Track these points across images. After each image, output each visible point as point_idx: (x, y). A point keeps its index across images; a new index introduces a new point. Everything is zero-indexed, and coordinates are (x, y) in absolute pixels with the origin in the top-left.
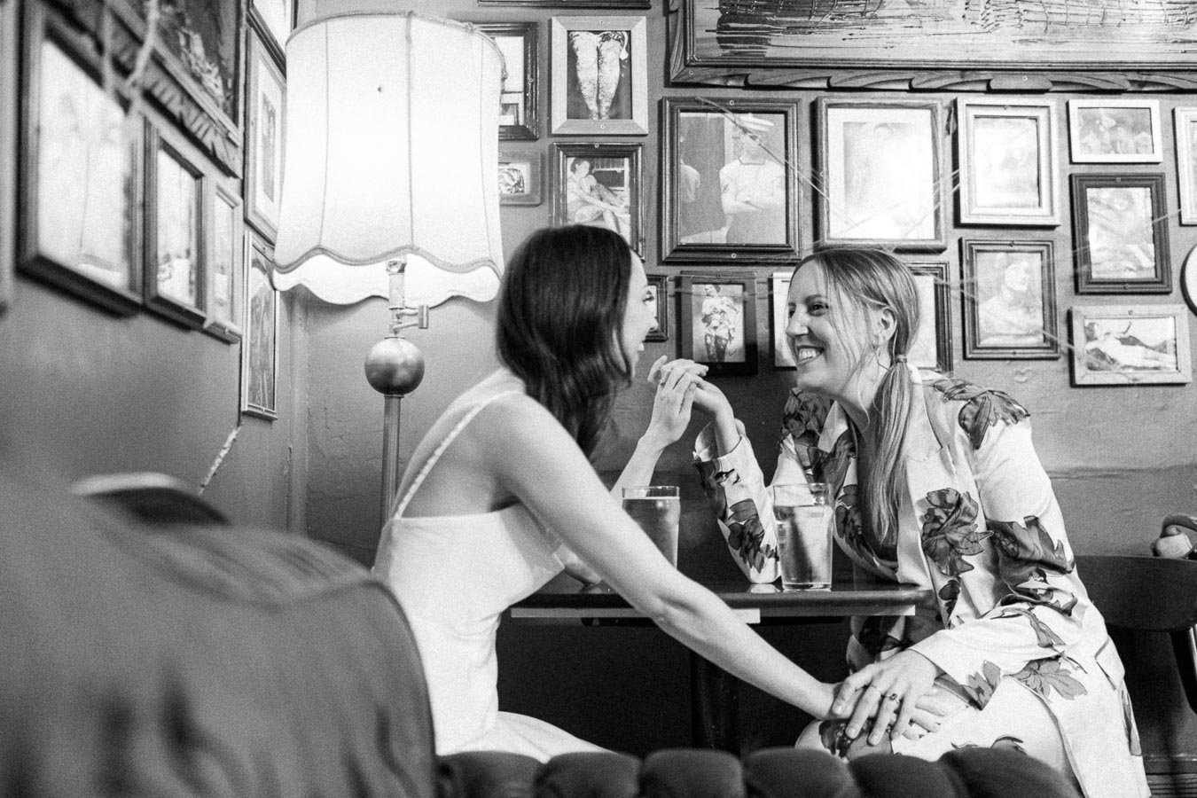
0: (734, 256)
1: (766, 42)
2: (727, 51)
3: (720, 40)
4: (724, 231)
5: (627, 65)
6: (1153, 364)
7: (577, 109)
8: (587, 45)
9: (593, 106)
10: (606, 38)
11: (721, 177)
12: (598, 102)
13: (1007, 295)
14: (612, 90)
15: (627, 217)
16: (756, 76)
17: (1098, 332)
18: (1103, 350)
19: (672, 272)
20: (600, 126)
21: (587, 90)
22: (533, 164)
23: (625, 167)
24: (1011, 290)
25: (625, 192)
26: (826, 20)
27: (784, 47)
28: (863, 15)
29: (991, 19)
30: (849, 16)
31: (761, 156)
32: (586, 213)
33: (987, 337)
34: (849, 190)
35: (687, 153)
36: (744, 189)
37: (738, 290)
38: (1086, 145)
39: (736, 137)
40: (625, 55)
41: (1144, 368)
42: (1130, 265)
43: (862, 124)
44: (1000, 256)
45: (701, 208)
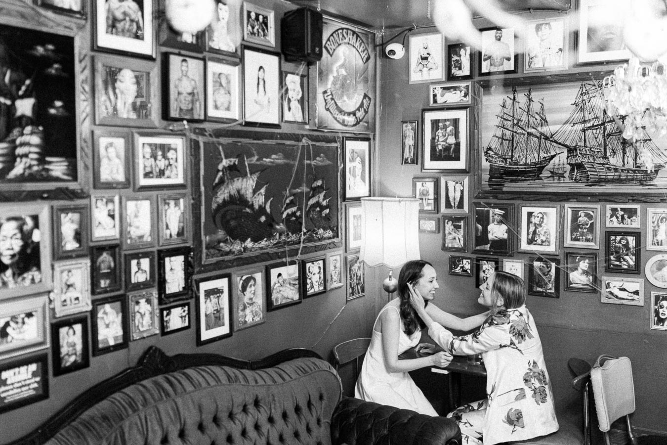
3: (489, 185)
4: (489, 245)
5: (462, 192)
6: (629, 298)
7: (448, 205)
8: (451, 185)
9: (453, 204)
10: (457, 183)
11: (488, 229)
12: (454, 203)
13: (580, 271)
14: (458, 199)
15: (462, 239)
16: (500, 196)
17: (611, 285)
18: (612, 292)
19: (474, 256)
20: (454, 211)
21: (451, 199)
22: (435, 221)
23: (462, 223)
24: (581, 269)
25: (462, 231)
26: (523, 178)
27: (509, 187)
28: (535, 176)
29: (578, 178)
30: (530, 176)
31: (500, 222)
32: (451, 237)
33: (572, 284)
34: (528, 234)
35: (478, 221)
36: (495, 232)
37: (493, 263)
38: (611, 221)
39: (493, 216)
40: (462, 189)
41: (627, 299)
42: (625, 263)
43: (533, 213)
44: (578, 258)
45: (482, 238)
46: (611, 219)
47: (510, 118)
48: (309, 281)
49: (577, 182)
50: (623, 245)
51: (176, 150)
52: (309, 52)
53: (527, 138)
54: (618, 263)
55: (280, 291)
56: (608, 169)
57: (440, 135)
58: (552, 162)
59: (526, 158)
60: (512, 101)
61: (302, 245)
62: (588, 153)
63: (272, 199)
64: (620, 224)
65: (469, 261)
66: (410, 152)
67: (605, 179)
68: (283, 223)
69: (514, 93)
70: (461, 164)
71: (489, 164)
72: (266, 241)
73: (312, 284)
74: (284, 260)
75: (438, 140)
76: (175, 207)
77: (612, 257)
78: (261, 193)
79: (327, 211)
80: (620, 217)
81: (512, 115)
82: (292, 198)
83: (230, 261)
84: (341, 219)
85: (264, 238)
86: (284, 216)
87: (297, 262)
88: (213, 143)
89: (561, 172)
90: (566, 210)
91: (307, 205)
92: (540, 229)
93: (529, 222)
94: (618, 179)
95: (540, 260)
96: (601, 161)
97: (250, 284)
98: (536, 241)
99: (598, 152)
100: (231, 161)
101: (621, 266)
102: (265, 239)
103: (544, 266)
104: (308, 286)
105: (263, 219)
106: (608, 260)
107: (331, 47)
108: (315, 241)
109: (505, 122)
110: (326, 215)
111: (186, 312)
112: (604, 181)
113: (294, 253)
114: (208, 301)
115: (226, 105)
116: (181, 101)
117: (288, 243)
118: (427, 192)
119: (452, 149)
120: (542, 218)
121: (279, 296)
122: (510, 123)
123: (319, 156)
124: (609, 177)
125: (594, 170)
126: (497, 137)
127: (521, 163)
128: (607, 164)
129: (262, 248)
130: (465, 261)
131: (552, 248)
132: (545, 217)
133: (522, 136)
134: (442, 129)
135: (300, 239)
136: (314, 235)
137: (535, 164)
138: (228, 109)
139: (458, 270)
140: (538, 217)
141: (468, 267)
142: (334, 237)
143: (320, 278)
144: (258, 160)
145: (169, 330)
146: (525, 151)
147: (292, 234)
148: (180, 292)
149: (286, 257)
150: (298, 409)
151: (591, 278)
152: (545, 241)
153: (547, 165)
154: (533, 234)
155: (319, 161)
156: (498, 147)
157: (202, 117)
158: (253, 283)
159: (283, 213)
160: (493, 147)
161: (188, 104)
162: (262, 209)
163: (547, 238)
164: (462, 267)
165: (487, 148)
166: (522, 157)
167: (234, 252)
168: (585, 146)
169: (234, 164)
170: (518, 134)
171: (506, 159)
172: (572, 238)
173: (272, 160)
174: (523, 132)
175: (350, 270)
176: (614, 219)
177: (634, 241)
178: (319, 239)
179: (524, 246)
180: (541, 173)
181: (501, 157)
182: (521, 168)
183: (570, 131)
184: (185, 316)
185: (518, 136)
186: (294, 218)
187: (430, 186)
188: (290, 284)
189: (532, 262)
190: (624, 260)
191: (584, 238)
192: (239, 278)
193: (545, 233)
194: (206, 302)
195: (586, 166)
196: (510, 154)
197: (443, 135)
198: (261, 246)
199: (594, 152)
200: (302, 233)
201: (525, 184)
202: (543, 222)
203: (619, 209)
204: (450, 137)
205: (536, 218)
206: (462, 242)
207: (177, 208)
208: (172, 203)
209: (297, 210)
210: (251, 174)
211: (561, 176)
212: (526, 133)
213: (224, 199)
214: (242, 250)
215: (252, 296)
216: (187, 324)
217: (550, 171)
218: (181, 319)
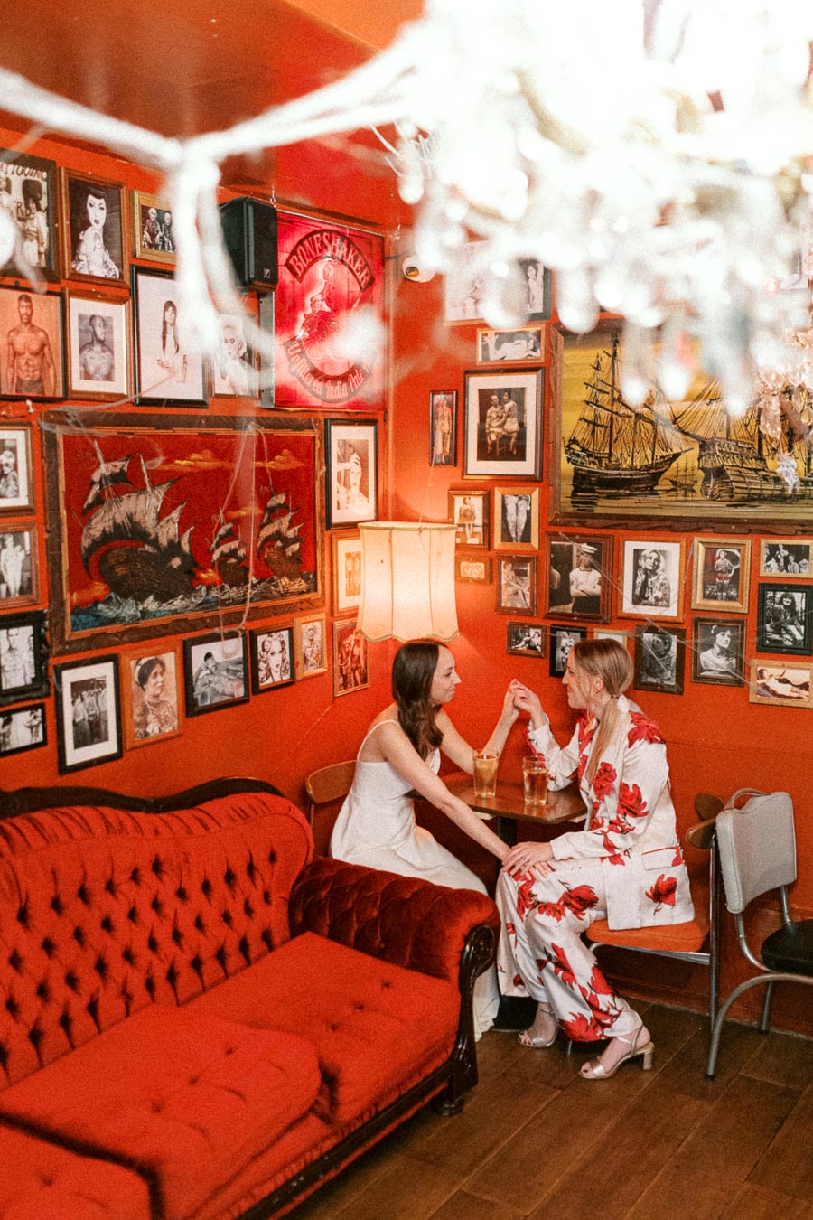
0: (576, 618)
1: (595, 504)
2: (576, 509)
3: (572, 502)
4: (571, 605)
5: (529, 513)
6: (795, 695)
8: (511, 501)
9: (514, 535)
10: (520, 499)
11: (571, 577)
12: (516, 533)
13: (717, 649)
14: (523, 527)
15: (528, 593)
16: (589, 521)
17: (766, 674)
18: (768, 684)
19: (548, 624)
21: (511, 526)
22: (485, 563)
23: (528, 568)
24: (719, 646)
25: (528, 580)
26: (627, 492)
27: (604, 506)
28: (646, 488)
29: (716, 492)
30: (638, 489)
31: (590, 567)
32: (510, 590)
33: (703, 671)
34: (634, 587)
35: (555, 564)
36: (581, 583)
37: (578, 634)
38: (768, 566)
39: (578, 556)
40: (529, 508)
41: (790, 697)
42: (789, 637)
43: (643, 550)
44: (714, 627)
45: (560, 593)
46: (768, 563)
47: (608, 389)
48: (262, 666)
49: (714, 500)
50: (785, 607)
51: (14, 450)
52: (252, 276)
53: (635, 423)
54: (777, 637)
55: (210, 682)
56: (765, 478)
57: (494, 415)
58: (674, 464)
59: (633, 459)
60: (611, 359)
61: (248, 605)
62: (733, 451)
63: (192, 528)
64: (781, 571)
65: (540, 631)
66: (444, 445)
67: (759, 495)
68: (212, 568)
69: (615, 346)
70: (527, 467)
71: (573, 467)
72: (183, 599)
73: (270, 670)
74: (217, 630)
75: (490, 426)
76: (15, 545)
77: (768, 627)
78: (172, 519)
79: (296, 547)
80: (782, 560)
81: (610, 383)
82: (230, 526)
83: (116, 634)
84: (323, 560)
85: (180, 594)
86: (216, 556)
87: (240, 634)
88: (81, 437)
89: (688, 482)
90: (696, 547)
91: (258, 537)
92: (653, 579)
93: (637, 567)
94: (779, 496)
95: (652, 630)
96: (753, 464)
97: (154, 671)
98: (647, 599)
99: (749, 449)
100: (115, 466)
101: (781, 642)
102: (181, 596)
103: (660, 640)
104: (262, 674)
105: (176, 562)
106: (761, 632)
107: (299, 264)
108: (274, 598)
109: (600, 396)
110: (293, 553)
111: (39, 719)
112: (757, 499)
113: (234, 618)
114: (79, 700)
115: (104, 371)
116: (19, 367)
117: (224, 604)
118: (472, 513)
119: (513, 440)
120: (658, 560)
121: (208, 690)
122: (607, 397)
123: (280, 454)
124: (765, 492)
125: (742, 479)
126: (586, 420)
127: (625, 466)
128: (764, 470)
129: (175, 612)
130: (532, 632)
131: (672, 611)
132: (662, 558)
133: (627, 419)
134: (496, 407)
135: (245, 595)
136: (272, 588)
137: (648, 468)
138: (109, 377)
139: (521, 646)
140: (651, 558)
141: (537, 641)
142: (308, 591)
143: (283, 660)
144: (164, 463)
145: (8, 748)
146: (631, 446)
147: (231, 587)
148: (26, 685)
149: (219, 626)
150: (230, 877)
151: (734, 661)
152: (662, 600)
153: (666, 470)
154: (641, 588)
155: (282, 462)
156: (588, 437)
157: (60, 393)
158: (161, 669)
159: (213, 551)
160: (579, 439)
161: (33, 371)
162: (174, 547)
163: (665, 594)
164: (528, 642)
165: (570, 440)
166: (626, 456)
167: (123, 620)
168: (727, 439)
169: (122, 470)
170: (620, 416)
171: (600, 459)
172: (704, 594)
173: (193, 463)
174: (629, 412)
175: (340, 645)
176: (773, 563)
177: (804, 600)
178: (282, 595)
179: (628, 607)
180: (657, 484)
181: (591, 456)
182: (625, 474)
183: (705, 413)
184: (37, 726)
185: (619, 419)
186: (233, 561)
187: (477, 503)
188: (228, 670)
189: (640, 633)
190: (788, 632)
191: (724, 594)
192: (133, 663)
193: (662, 585)
194: (73, 703)
195: (729, 472)
196: (607, 451)
197: (498, 416)
198: (173, 608)
199: (743, 448)
200: (249, 585)
201: (631, 502)
202: (658, 567)
203: (781, 547)
204: (509, 419)
205: (648, 560)
206: (528, 600)
207: (19, 547)
208: (9, 540)
209: (240, 547)
210: (153, 487)
211: (689, 489)
212: (633, 414)
213: (104, 531)
214: (139, 615)
215: (158, 692)
216: (40, 738)
217: (671, 481)
218: (29, 730)
